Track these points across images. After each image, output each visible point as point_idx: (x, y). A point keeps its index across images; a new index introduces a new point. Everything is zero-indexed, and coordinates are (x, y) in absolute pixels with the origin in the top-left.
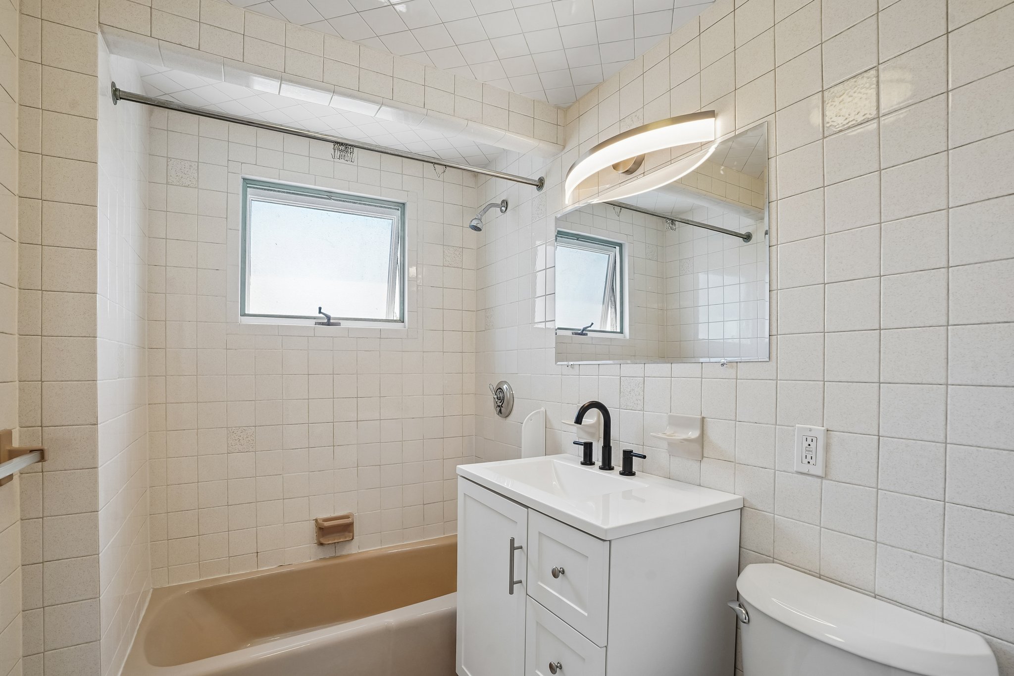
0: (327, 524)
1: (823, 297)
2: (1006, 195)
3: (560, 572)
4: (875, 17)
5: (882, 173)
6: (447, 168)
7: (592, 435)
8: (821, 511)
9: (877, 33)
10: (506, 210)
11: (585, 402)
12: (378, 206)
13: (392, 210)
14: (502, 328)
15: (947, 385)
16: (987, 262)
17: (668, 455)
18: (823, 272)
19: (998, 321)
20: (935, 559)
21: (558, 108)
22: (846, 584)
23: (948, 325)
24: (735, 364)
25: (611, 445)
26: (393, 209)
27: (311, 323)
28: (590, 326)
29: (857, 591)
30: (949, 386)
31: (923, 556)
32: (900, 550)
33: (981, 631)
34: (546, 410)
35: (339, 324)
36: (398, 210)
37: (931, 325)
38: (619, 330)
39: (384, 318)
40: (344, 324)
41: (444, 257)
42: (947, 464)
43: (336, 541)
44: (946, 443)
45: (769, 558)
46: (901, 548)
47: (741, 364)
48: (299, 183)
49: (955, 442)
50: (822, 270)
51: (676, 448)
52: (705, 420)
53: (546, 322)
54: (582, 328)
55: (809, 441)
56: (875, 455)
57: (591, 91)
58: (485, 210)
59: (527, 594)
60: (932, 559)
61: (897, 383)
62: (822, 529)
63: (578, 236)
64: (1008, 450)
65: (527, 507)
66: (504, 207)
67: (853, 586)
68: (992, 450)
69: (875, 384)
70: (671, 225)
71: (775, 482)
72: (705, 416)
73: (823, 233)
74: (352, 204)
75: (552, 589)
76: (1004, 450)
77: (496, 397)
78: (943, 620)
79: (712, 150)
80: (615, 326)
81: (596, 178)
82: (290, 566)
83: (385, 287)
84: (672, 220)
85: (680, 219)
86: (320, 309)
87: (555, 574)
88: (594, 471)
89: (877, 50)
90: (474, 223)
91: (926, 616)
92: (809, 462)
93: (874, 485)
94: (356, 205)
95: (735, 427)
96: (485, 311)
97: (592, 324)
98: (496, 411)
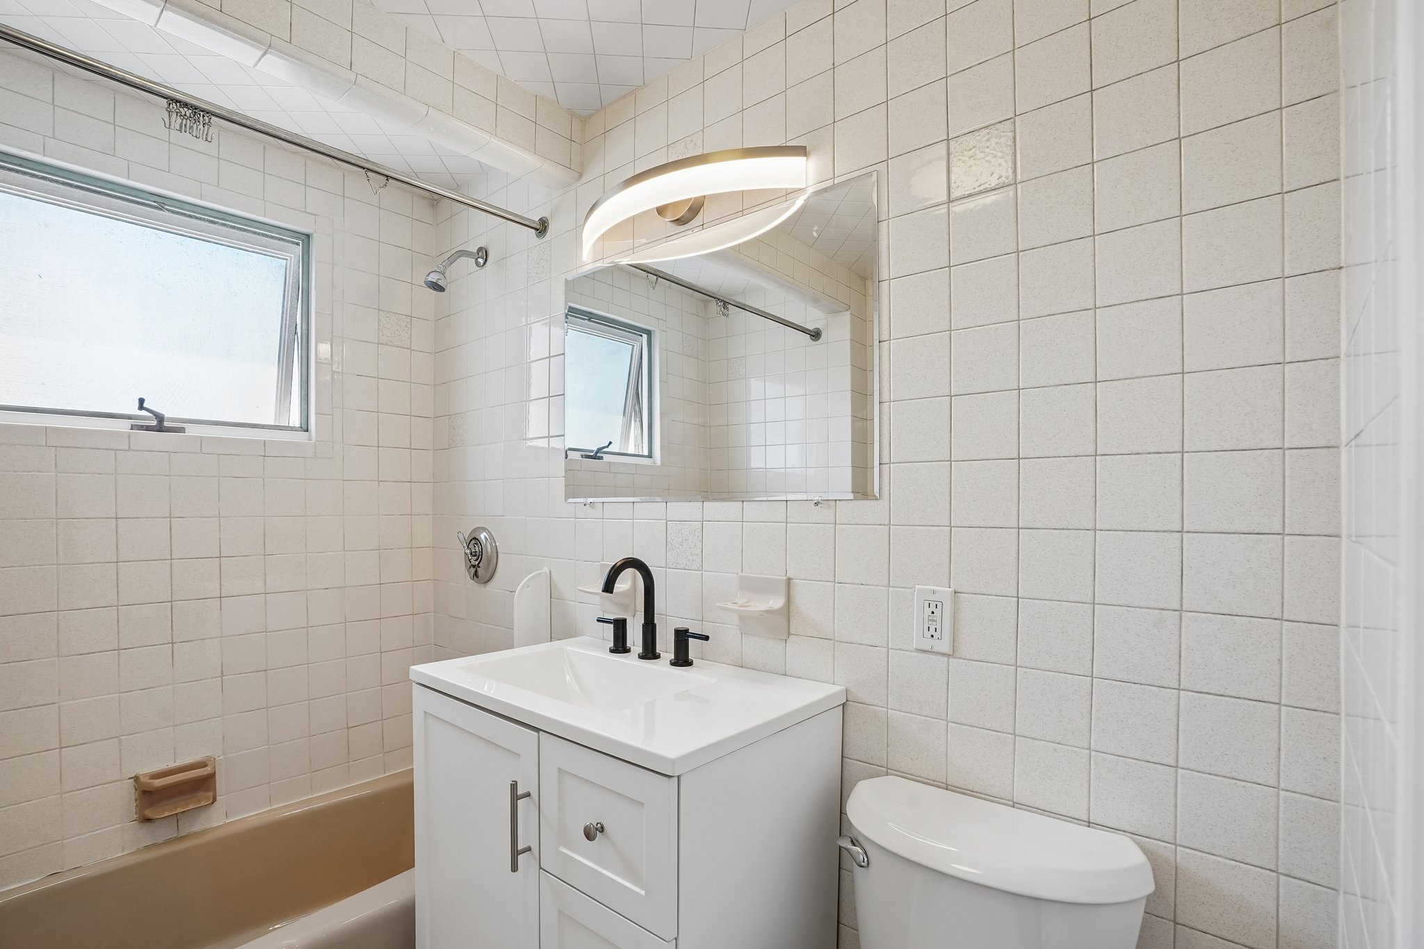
0: (158, 783)
1: (949, 413)
2: (1156, 298)
3: (597, 829)
4: (1010, 55)
5: (1020, 256)
6: (390, 180)
7: (624, 607)
8: (947, 701)
9: (1013, 76)
10: (484, 263)
11: (617, 559)
12: (259, 234)
13: (287, 244)
14: (479, 445)
15: (1095, 530)
16: (1138, 377)
17: (739, 633)
18: (949, 380)
19: (1149, 451)
20: (1082, 750)
21: (573, 114)
22: (979, 793)
23: (1096, 455)
24: (833, 503)
25: (655, 622)
26: (288, 241)
27: (124, 426)
28: (607, 447)
29: (992, 801)
30: (1097, 532)
31: (1069, 748)
32: (1042, 742)
33: (1128, 831)
34: (550, 572)
35: (182, 430)
36: (298, 244)
37: (1077, 453)
38: (646, 453)
39: (272, 423)
40: (191, 430)
41: (379, 329)
42: (1095, 631)
43: (179, 810)
44: (1094, 603)
45: (880, 768)
46: (1043, 740)
47: (841, 502)
48: (93, 169)
49: (1103, 602)
50: (948, 378)
51: (748, 623)
52: (792, 582)
53: (549, 437)
54: (595, 449)
55: (933, 608)
56: (1013, 622)
57: (625, 96)
58: (452, 260)
59: (541, 868)
60: (1079, 750)
61: (1039, 529)
62: (950, 724)
63: (591, 316)
64: (1159, 609)
65: (537, 730)
66: (482, 258)
67: (988, 795)
68: (1143, 610)
69: (1013, 530)
70: (722, 309)
71: (888, 664)
72: (791, 577)
73: (948, 328)
74: (207, 224)
75: (584, 857)
76: (1155, 609)
77: (468, 551)
78: (1089, 824)
79: (800, 202)
80: (640, 447)
81: (631, 226)
82: (75, 871)
83: (273, 370)
84: (726, 304)
85: (734, 301)
86: (142, 401)
87: (589, 834)
88: (631, 661)
89: (1013, 97)
90: (433, 278)
91: (1071, 822)
92: (932, 636)
93: (1013, 662)
94: (216, 226)
95: (834, 591)
96: (450, 419)
97: (610, 443)
98: (470, 573)
